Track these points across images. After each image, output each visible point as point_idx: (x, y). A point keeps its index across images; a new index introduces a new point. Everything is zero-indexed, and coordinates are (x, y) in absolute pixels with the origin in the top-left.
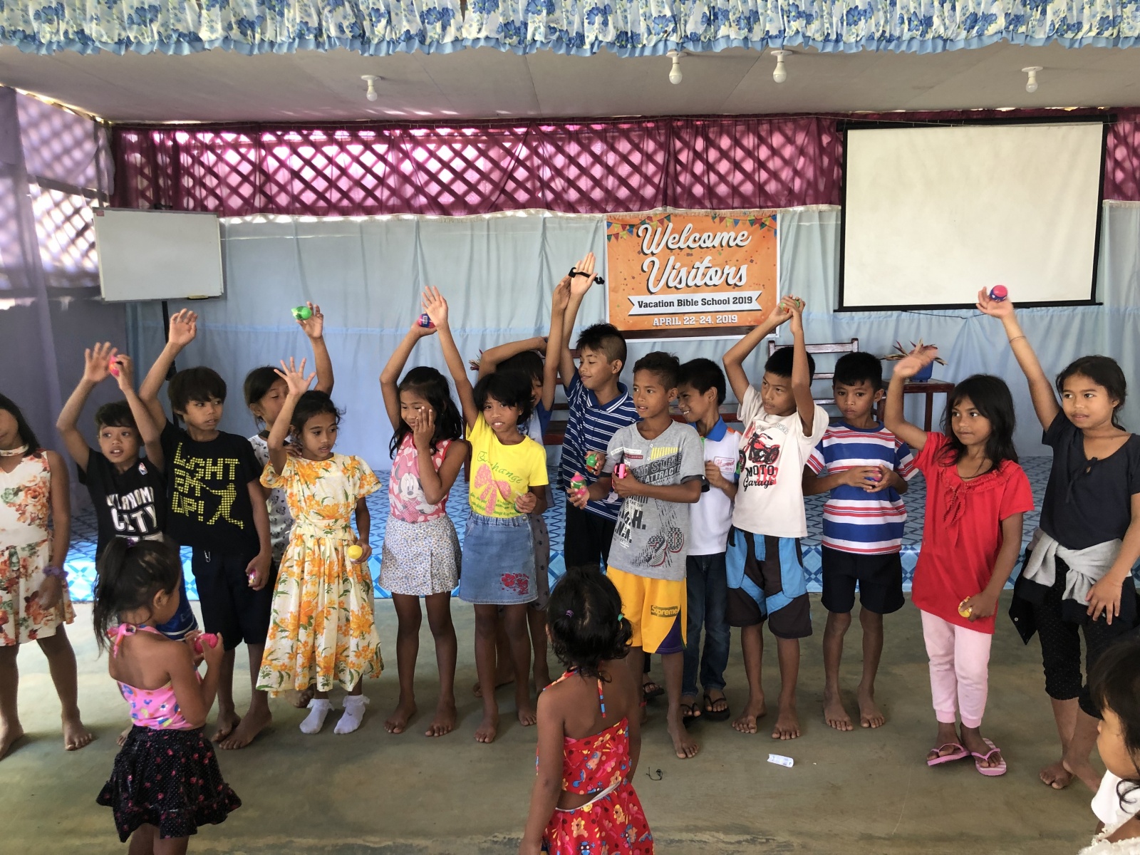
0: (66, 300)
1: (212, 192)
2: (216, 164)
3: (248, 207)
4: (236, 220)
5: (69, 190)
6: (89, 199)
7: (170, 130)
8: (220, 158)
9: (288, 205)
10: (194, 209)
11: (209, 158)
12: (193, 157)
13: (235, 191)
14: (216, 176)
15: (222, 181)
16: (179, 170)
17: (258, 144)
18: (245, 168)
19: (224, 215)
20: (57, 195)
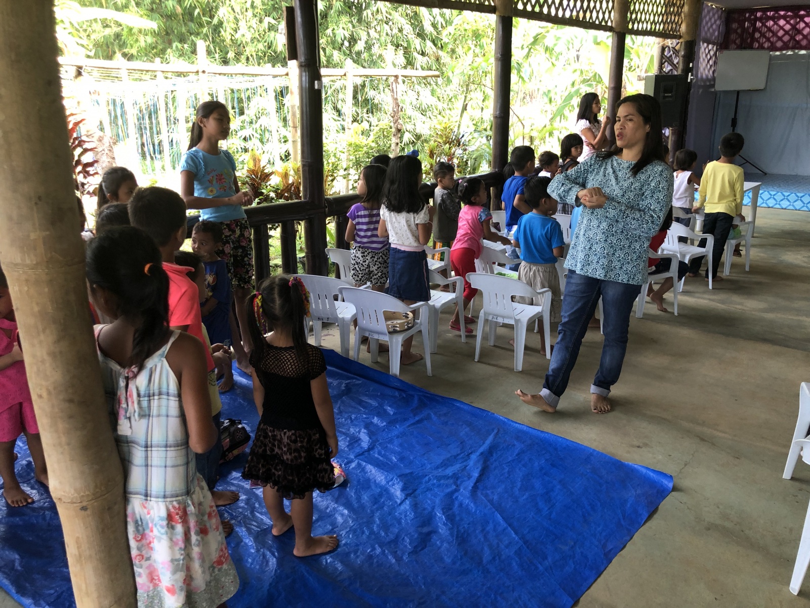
0: (701, 91)
1: (768, 39)
2: (773, 25)
3: (786, 47)
4: (778, 53)
5: (709, 42)
6: (713, 46)
8: (776, 24)
9: (806, 45)
10: (758, 48)
11: (770, 23)
12: (762, 23)
13: (780, 39)
14: (773, 32)
15: (775, 34)
16: (756, 29)
17: (796, 16)
18: (788, 27)
19: (772, 50)
20: (706, 45)
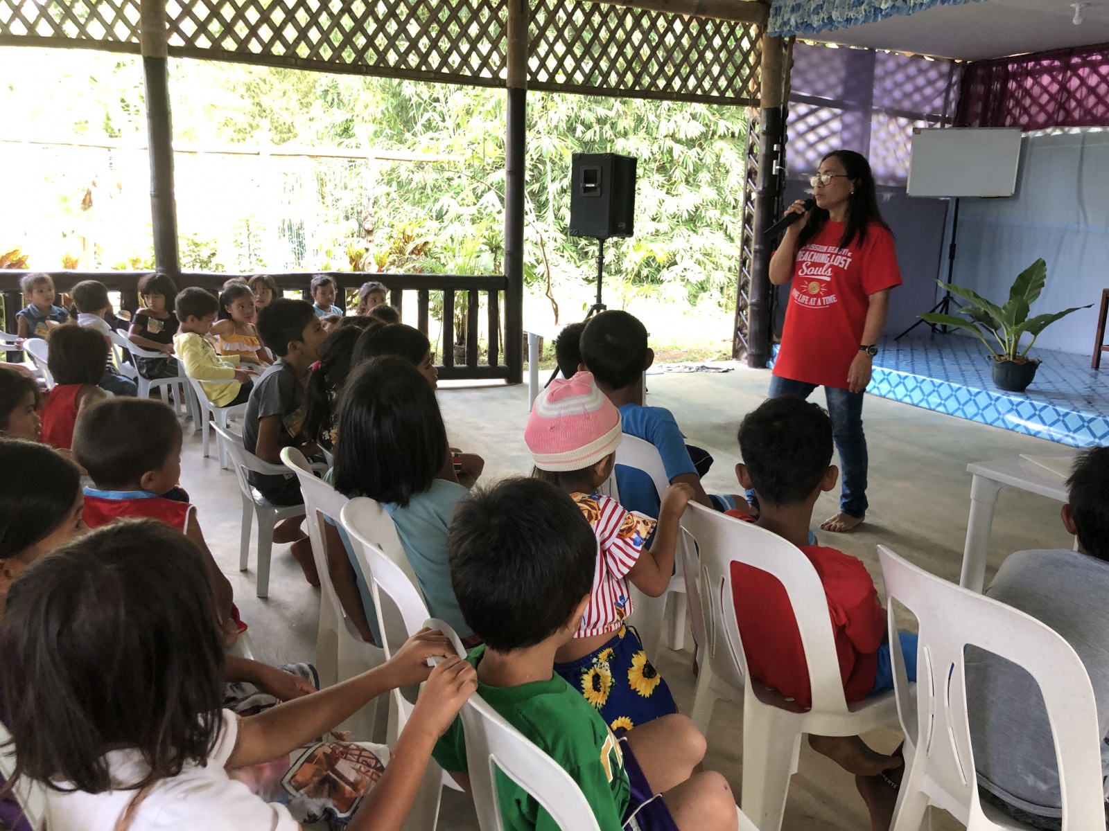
0: (887, 196)
1: (1026, 111)
2: (1033, 85)
4: (1039, 134)
5: (913, 116)
6: (932, 123)
7: (1004, 62)
8: (1036, 82)
9: (1081, 118)
10: (1010, 125)
11: (1029, 82)
12: (1017, 82)
13: (1042, 108)
14: (1031, 96)
16: (1005, 93)
17: (1067, 66)
19: (1031, 129)
20: (903, 121)
